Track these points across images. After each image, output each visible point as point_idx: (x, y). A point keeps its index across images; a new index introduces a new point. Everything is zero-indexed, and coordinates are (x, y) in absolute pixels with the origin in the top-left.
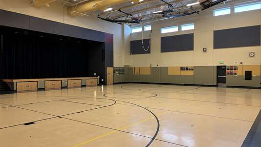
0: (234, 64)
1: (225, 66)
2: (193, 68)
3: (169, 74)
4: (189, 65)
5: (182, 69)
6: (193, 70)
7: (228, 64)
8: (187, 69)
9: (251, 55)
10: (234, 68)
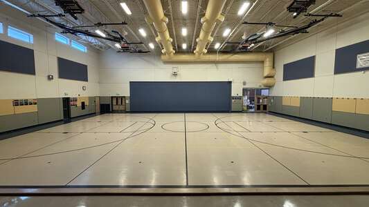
0: (75, 96)
1: (69, 98)
2: (36, 101)
4: (31, 96)
5: (16, 103)
6: (35, 104)
8: (26, 103)
9: (84, 88)
10: (75, 100)
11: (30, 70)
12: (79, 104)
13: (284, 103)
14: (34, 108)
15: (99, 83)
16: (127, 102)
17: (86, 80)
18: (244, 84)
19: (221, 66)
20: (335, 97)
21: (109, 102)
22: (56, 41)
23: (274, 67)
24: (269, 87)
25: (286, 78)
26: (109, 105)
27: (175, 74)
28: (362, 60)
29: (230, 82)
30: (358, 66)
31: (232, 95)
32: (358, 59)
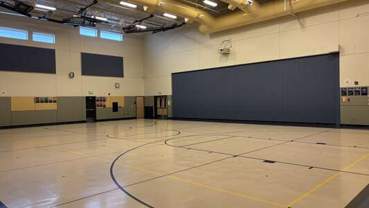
0: (103, 95)
1: (95, 97)
2: (56, 99)
3: (12, 110)
4: (50, 94)
5: (37, 100)
6: (55, 102)
7: (96, 94)
8: (46, 101)
9: (117, 86)
10: (104, 99)
11: (51, 69)
12: (109, 105)
14: (53, 106)
15: (144, 78)
16: (169, 103)
17: (121, 75)
21: (152, 104)
22: (81, 35)
26: (152, 108)
27: (225, 53)
29: (337, 54)
31: (342, 85)
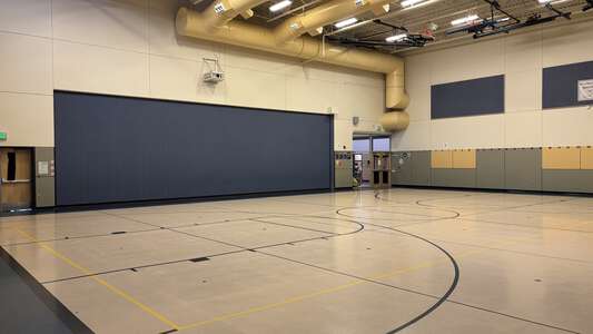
13: (435, 164)
16: (43, 167)
18: (355, 121)
19: (313, 73)
20: (545, 146)
23: (405, 92)
24: (391, 132)
25: (437, 113)
28: (587, 88)
29: (331, 117)
30: (581, 98)
31: (336, 149)
32: (580, 88)
